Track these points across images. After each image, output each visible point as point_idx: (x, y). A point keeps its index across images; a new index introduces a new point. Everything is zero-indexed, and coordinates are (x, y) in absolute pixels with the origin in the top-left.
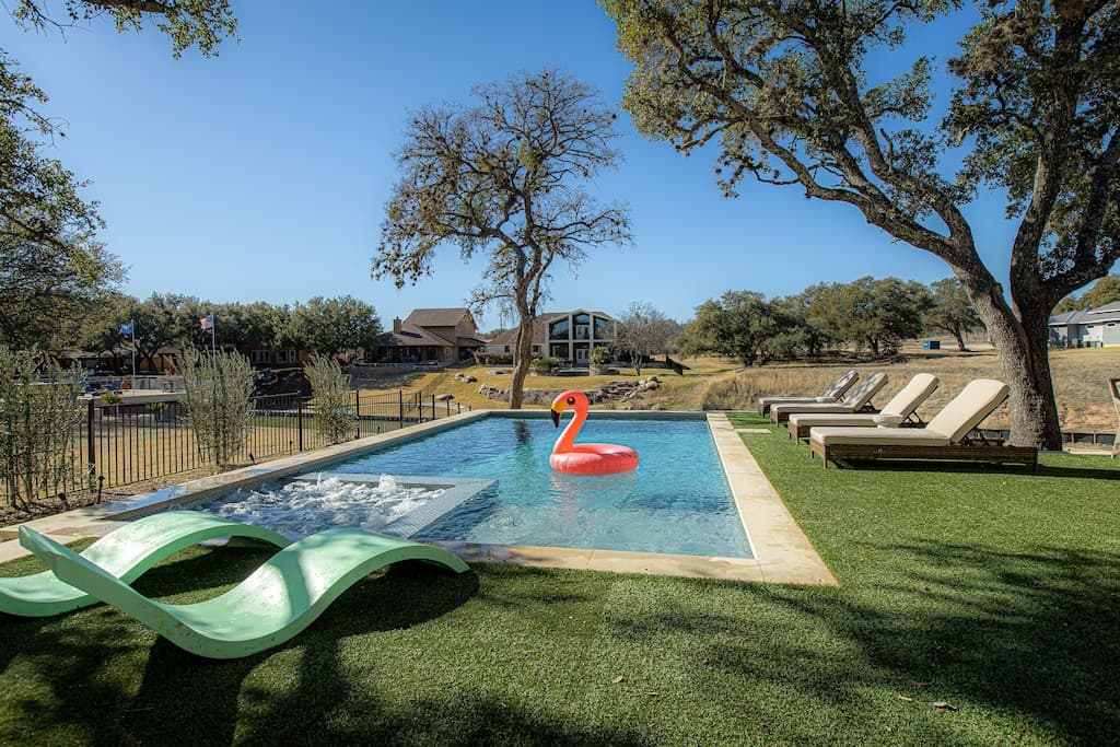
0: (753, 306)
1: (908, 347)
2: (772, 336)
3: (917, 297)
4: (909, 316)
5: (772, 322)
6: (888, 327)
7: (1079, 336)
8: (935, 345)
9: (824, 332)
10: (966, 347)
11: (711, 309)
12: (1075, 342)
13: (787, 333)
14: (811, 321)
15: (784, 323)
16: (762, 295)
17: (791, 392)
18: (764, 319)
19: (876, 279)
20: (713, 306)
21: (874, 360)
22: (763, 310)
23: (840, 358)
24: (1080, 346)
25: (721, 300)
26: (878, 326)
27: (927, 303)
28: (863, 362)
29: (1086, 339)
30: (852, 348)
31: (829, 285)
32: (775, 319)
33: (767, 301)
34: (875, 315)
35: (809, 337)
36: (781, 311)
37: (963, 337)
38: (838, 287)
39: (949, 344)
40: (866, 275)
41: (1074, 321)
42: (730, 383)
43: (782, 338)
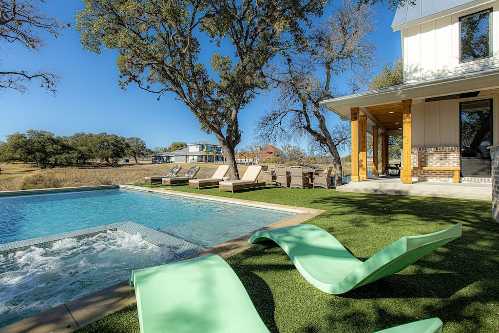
0: (48, 139)
1: (122, 161)
2: (60, 154)
3: (124, 143)
4: (122, 150)
5: (59, 147)
6: (114, 153)
7: (169, 160)
8: (127, 161)
9: (87, 153)
10: (138, 162)
11: (20, 138)
12: (168, 161)
13: (69, 153)
14: (80, 148)
15: (66, 148)
16: (53, 134)
17: (75, 180)
18: (55, 146)
19: (108, 134)
20: (21, 136)
21: (108, 165)
22: (54, 141)
23: (91, 165)
24: (169, 162)
25: (26, 134)
26: (110, 153)
27: (128, 146)
28: (102, 167)
29: (170, 160)
30: (98, 161)
31: (87, 133)
32: (61, 146)
33: (55, 137)
34: (109, 148)
35: (80, 155)
36: (64, 143)
37: (137, 158)
38: (91, 135)
39: (132, 161)
40: (104, 132)
41: (168, 155)
42: (38, 177)
43: (66, 155)
